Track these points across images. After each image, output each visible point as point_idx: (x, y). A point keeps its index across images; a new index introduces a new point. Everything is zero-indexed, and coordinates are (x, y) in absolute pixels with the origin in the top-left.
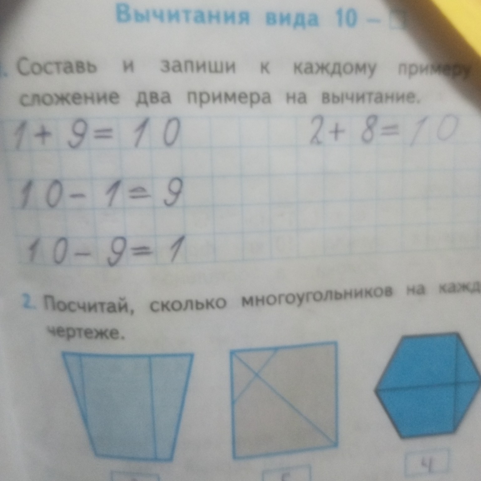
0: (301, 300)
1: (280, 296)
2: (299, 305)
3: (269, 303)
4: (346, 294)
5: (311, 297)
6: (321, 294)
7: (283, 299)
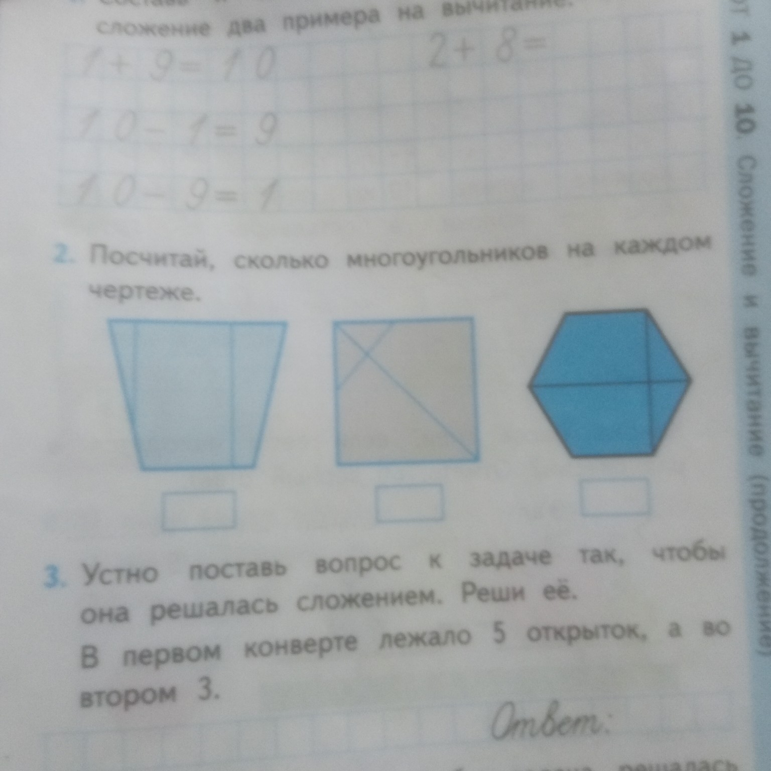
0: (423, 261)
1: (396, 255)
2: (420, 268)
3: (381, 264)
4: (483, 255)
5: (436, 257)
6: (449, 253)
7: (399, 259)
